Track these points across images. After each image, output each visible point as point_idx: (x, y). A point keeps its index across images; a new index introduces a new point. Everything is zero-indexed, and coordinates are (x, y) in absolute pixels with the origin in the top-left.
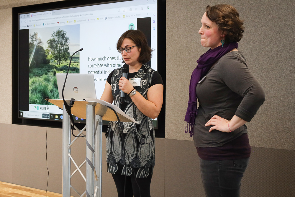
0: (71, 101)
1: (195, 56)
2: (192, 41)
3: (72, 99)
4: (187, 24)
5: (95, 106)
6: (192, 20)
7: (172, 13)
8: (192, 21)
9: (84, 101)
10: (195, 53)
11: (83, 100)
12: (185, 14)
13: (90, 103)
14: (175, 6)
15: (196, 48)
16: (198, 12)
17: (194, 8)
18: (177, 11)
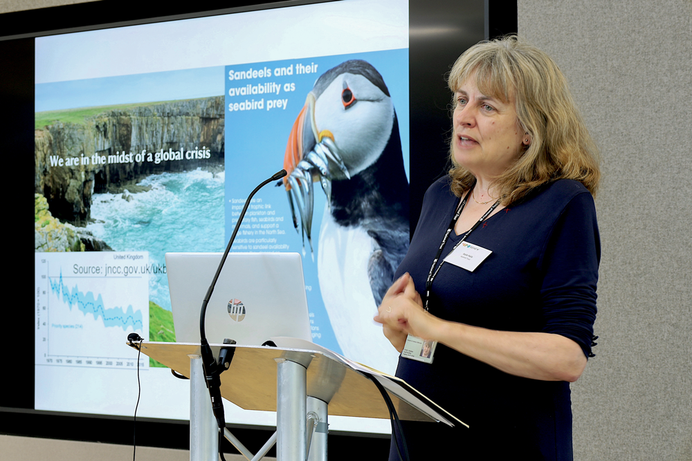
0: (223, 348)
1: (624, 186)
2: (610, 134)
3: (229, 342)
4: (595, 75)
5: (308, 364)
6: (610, 63)
7: (538, 39)
8: (613, 67)
9: (267, 347)
10: (625, 178)
11: (264, 345)
12: (587, 40)
13: (290, 356)
14: (549, 13)
15: (626, 159)
16: (633, 35)
17: (618, 20)
18: (556, 30)
